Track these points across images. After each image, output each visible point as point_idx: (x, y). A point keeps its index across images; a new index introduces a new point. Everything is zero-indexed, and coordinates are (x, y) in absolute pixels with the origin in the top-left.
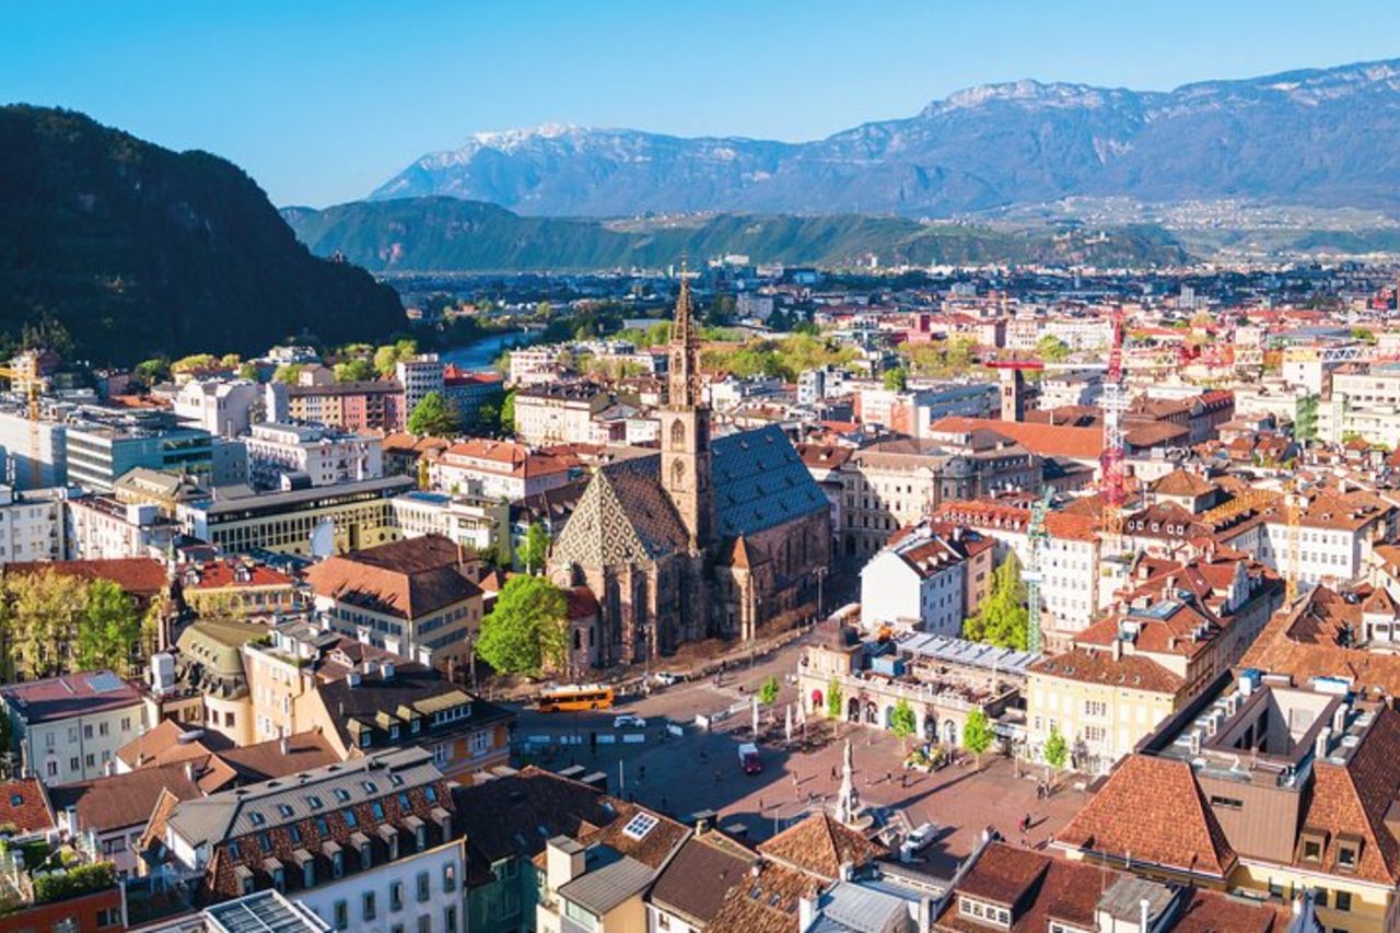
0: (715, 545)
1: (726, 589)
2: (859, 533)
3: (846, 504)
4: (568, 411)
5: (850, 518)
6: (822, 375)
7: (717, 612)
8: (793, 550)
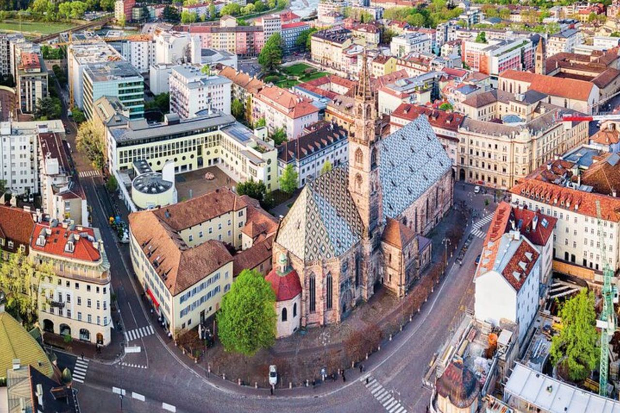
0: (380, 228)
1: (387, 257)
2: (467, 168)
3: (460, 151)
4: (334, 47)
5: (463, 159)
6: (447, 28)
7: (381, 270)
8: (430, 205)
